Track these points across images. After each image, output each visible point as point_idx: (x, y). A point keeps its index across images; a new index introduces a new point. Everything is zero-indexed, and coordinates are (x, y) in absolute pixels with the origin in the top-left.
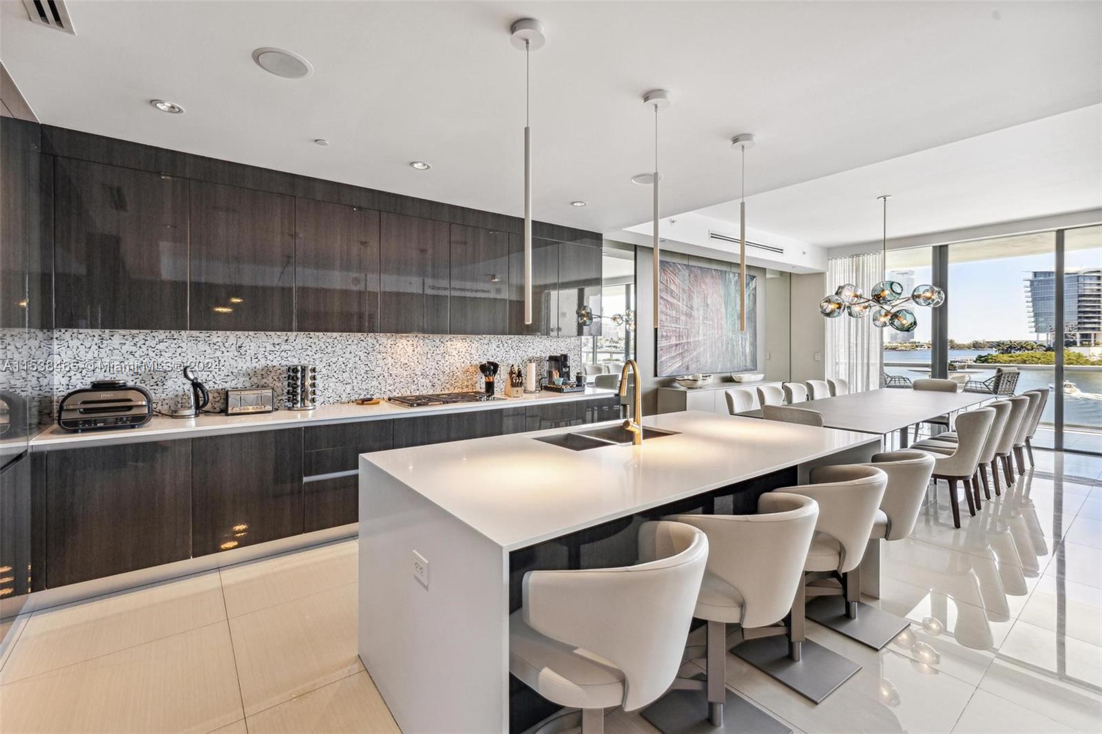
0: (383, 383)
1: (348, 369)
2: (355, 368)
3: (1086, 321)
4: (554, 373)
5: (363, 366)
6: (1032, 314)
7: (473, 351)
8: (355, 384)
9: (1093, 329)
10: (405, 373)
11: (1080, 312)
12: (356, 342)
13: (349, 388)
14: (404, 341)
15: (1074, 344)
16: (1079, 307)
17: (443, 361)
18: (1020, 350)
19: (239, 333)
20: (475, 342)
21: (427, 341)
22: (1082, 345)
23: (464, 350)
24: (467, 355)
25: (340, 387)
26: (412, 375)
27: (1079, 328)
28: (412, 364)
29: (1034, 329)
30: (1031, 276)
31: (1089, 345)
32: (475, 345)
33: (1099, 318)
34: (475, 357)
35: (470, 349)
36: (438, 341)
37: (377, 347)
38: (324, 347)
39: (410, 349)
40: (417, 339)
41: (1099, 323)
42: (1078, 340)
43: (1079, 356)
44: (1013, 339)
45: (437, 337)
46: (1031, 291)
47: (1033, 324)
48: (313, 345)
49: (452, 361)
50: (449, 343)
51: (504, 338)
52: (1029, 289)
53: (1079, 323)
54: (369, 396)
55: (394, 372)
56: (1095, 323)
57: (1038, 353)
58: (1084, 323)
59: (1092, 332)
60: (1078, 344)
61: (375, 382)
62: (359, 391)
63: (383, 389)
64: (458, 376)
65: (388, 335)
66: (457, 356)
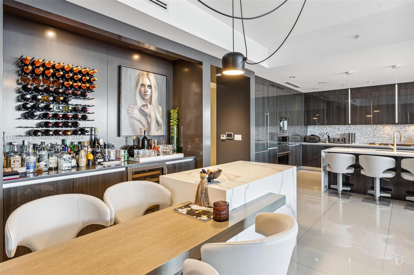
0: (379, 139)
1: (367, 135)
2: (369, 134)
5: (372, 134)
8: (369, 139)
10: (388, 137)
12: (370, 127)
13: (367, 140)
14: (387, 127)
19: (338, 125)
21: (397, 127)
25: (365, 139)
26: (391, 137)
36: (402, 127)
37: (377, 128)
38: (359, 128)
39: (390, 129)
40: (393, 126)
48: (356, 128)
49: (409, 133)
50: (408, 127)
54: (374, 143)
55: (383, 136)
61: (376, 139)
62: (371, 141)
63: (379, 141)
64: (412, 139)
65: (381, 125)
66: (411, 132)
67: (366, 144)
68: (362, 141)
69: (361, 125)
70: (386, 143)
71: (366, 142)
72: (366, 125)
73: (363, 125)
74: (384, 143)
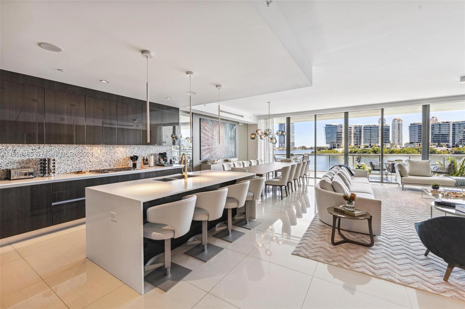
0: (87, 165)
1: (70, 159)
2: (73, 159)
3: (338, 140)
4: (161, 159)
5: (77, 158)
6: (325, 138)
7: (127, 152)
8: (74, 165)
9: (340, 143)
10: (97, 161)
11: (337, 138)
12: (73, 148)
13: (70, 167)
14: (96, 148)
15: (335, 147)
16: (337, 136)
17: (114, 156)
18: (322, 149)
20: (128, 148)
21: (107, 148)
22: (338, 148)
23: (123, 151)
24: (125, 153)
25: (66, 167)
26: (100, 161)
27: (337, 143)
28: (100, 157)
29: (326, 143)
30: (325, 126)
31: (339, 148)
32: (128, 149)
33: (341, 139)
34: (128, 154)
35: (126, 151)
36: (111, 148)
37: (84, 150)
38: (58, 150)
39: (99, 151)
40: (102, 147)
41: (341, 141)
42: (337, 146)
43: (337, 151)
44: (321, 146)
45: (111, 147)
46: (325, 131)
47: (326, 141)
48: (52, 150)
49: (118, 155)
50: (117, 148)
51: (140, 146)
52: (325, 130)
53: (337, 141)
54: (80, 171)
55: (92, 160)
56: (340, 141)
57: (327, 150)
58: (338, 141)
59: (340, 144)
60: (337, 148)
61: (83, 165)
62: (76, 169)
63: (87, 167)
64: (121, 161)
65: (89, 145)
66: (120, 153)
67: (68, 173)
68: (63, 170)
69: (60, 145)
70: (95, 169)
71: (68, 171)
72: (68, 145)
73: (63, 145)
74: (93, 170)
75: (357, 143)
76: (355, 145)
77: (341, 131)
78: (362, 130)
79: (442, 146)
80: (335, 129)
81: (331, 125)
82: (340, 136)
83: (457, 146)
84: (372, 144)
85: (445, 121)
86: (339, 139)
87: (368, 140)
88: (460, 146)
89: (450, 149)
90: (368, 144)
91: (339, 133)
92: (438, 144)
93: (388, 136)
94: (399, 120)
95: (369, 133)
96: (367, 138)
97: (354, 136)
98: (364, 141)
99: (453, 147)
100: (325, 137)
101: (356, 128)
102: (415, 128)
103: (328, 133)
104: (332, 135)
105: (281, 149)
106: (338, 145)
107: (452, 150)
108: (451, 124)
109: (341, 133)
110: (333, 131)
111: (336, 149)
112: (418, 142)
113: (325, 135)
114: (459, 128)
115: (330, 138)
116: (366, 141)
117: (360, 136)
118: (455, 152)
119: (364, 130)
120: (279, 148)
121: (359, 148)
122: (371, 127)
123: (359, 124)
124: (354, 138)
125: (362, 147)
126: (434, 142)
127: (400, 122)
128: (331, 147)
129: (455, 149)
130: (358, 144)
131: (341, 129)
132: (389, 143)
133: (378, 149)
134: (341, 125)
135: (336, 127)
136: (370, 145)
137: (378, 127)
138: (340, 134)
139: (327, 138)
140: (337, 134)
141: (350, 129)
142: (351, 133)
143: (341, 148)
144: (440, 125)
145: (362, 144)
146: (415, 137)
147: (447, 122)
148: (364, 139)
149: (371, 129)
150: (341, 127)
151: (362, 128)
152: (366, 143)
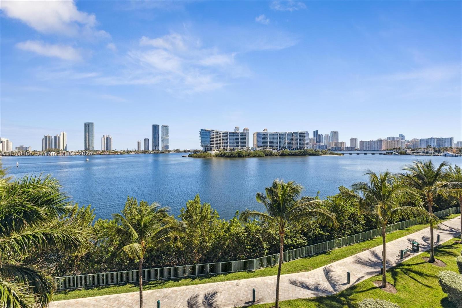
3: (211, 144)
6: (201, 142)
9: (213, 146)
11: (210, 142)
15: (209, 151)
18: (199, 152)
22: (211, 151)
27: (210, 146)
29: (201, 146)
30: (200, 131)
31: (212, 151)
33: (213, 143)
43: (211, 154)
44: (197, 149)
52: (200, 134)
57: (202, 153)
58: (211, 145)
75: (224, 147)
76: (223, 148)
77: (213, 136)
78: (228, 135)
79: (274, 150)
80: (208, 134)
81: (205, 130)
82: (212, 140)
83: (282, 150)
84: (235, 148)
85: (276, 132)
86: (211, 142)
87: (232, 144)
88: (283, 149)
89: (279, 151)
90: (232, 148)
91: (212, 137)
92: (273, 148)
93: (245, 141)
94: (247, 130)
95: (233, 138)
96: (232, 142)
97: (223, 141)
98: (229, 145)
99: (280, 150)
100: (201, 140)
101: (224, 134)
102: (260, 136)
103: (203, 137)
104: (206, 139)
105: (155, 152)
106: (211, 148)
107: (280, 152)
108: (278, 134)
109: (213, 137)
110: (207, 136)
111: (209, 152)
112: (262, 147)
113: (200, 139)
114: (282, 137)
115: (205, 142)
116: (231, 145)
117: (227, 141)
118: (282, 153)
119: (229, 135)
120: (154, 151)
121: (227, 151)
122: (234, 134)
123: (226, 131)
124: (223, 142)
125: (229, 150)
126: (271, 146)
127: (248, 132)
128: (205, 150)
129: (282, 151)
130: (226, 148)
131: (213, 134)
132: (246, 147)
133: (240, 151)
134: (213, 131)
135: (209, 132)
136: (234, 148)
137: (239, 134)
138: (213, 139)
139: (202, 142)
140: (210, 139)
141: (220, 134)
142: (220, 138)
143: (213, 150)
144: (273, 134)
145: (228, 148)
146: (260, 143)
147: (276, 133)
148: (229, 144)
149: (234, 136)
150: (213, 132)
151: (228, 134)
152: (231, 147)
